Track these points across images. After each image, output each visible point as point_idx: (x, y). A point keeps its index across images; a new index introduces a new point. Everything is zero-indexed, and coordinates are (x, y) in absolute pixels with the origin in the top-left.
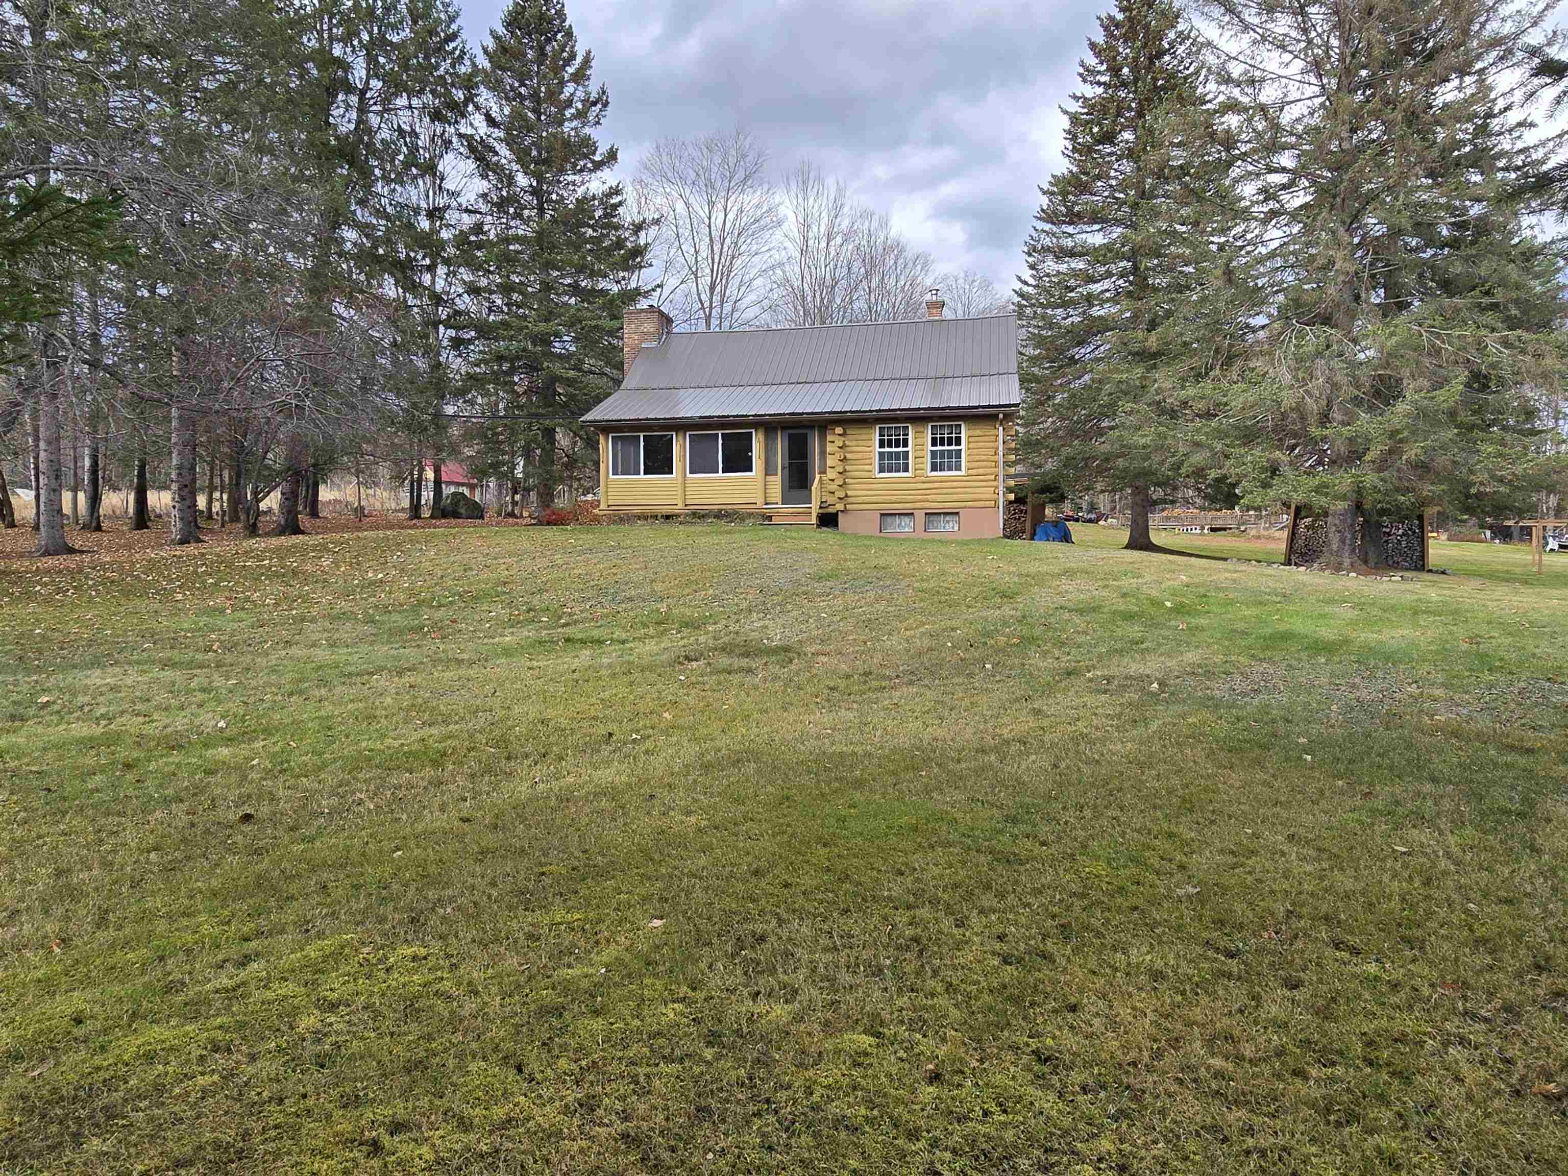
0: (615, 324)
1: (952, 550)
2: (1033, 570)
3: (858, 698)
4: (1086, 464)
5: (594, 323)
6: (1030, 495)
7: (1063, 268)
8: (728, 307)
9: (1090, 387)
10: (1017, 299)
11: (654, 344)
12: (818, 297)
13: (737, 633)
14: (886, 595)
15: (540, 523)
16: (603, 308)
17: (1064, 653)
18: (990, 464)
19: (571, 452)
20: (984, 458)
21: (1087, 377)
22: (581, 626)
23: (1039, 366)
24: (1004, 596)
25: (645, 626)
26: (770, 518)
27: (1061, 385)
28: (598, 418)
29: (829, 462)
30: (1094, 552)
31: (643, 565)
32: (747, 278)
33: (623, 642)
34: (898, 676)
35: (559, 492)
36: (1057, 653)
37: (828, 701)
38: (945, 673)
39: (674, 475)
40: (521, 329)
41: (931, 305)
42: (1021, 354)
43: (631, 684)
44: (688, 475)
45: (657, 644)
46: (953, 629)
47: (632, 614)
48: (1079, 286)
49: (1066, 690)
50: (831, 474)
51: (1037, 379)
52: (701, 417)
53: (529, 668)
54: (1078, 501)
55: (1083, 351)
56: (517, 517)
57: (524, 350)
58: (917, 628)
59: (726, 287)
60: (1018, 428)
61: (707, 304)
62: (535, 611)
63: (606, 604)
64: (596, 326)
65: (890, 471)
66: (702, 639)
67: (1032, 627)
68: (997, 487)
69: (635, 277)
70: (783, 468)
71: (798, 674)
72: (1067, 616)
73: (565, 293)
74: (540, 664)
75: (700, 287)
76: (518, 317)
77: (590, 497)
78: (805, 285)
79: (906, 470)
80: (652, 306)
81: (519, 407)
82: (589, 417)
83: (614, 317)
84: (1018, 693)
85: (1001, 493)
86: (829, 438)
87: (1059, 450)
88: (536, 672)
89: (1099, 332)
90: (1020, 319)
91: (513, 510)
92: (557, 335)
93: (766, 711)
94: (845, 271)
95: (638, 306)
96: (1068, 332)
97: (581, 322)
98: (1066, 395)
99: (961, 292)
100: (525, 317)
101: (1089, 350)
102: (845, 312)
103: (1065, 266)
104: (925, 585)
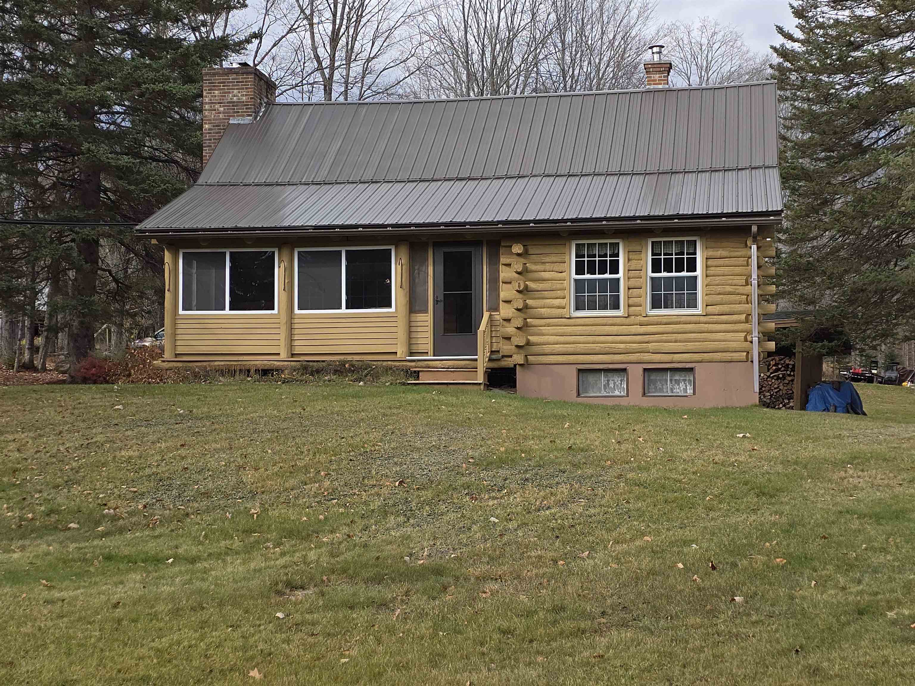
0: (191, 89)
1: (684, 422)
2: (805, 454)
3: (544, 647)
4: (882, 299)
5: (159, 87)
6: (799, 343)
7: (844, 15)
8: (356, 69)
9: (886, 187)
10: (776, 60)
11: (248, 120)
12: (488, 54)
13: (365, 546)
14: (586, 490)
15: (73, 381)
16: (173, 65)
17: (853, 581)
18: (738, 298)
19: (121, 275)
20: (728, 289)
21: (880, 172)
22: (129, 535)
23: (810, 156)
24: (761, 494)
25: (227, 536)
26: (416, 375)
27: (842, 184)
28: (162, 226)
29: (503, 295)
30: (895, 429)
31: (226, 444)
32: (384, 26)
33: (193, 560)
34: (603, 613)
35: (103, 333)
36: (842, 581)
37: (499, 650)
38: (673, 609)
39: (275, 311)
40: (49, 94)
41: (650, 68)
42: (784, 138)
43: (203, 624)
44: (297, 311)
45: (244, 563)
46: (687, 543)
47: (208, 518)
48: (868, 42)
49: (858, 635)
50: (506, 311)
51: (806, 175)
52: (316, 227)
53: (47, 602)
54: (872, 352)
55: (874, 134)
56: (36, 370)
57: (53, 125)
58: (632, 540)
59: (354, 39)
60: (780, 246)
61: (326, 63)
62: (58, 512)
63: (168, 502)
64: (159, 93)
65: (592, 307)
66: (312, 555)
67: (805, 542)
68: (749, 332)
69: (220, 22)
70: (436, 302)
71: (454, 609)
72: (855, 524)
73: (116, 43)
74: (64, 594)
75: (317, 37)
76: (44, 75)
77: (148, 342)
78: (470, 37)
79: (616, 306)
80: (245, 65)
81: (45, 208)
82: (149, 224)
83: (189, 80)
84: (784, 644)
85: (755, 340)
86: (503, 260)
87: (841, 277)
88: (57, 608)
89: (897, 108)
90: (781, 89)
91: (31, 360)
92: (104, 103)
93: (406, 667)
94: (527, 18)
95: (225, 64)
96: (853, 107)
97: (139, 85)
98: (850, 198)
99: (696, 49)
100: (55, 77)
101: (883, 133)
102: (527, 78)
103: (847, 12)
104: (643, 476)
